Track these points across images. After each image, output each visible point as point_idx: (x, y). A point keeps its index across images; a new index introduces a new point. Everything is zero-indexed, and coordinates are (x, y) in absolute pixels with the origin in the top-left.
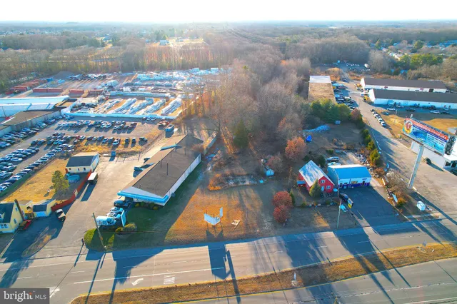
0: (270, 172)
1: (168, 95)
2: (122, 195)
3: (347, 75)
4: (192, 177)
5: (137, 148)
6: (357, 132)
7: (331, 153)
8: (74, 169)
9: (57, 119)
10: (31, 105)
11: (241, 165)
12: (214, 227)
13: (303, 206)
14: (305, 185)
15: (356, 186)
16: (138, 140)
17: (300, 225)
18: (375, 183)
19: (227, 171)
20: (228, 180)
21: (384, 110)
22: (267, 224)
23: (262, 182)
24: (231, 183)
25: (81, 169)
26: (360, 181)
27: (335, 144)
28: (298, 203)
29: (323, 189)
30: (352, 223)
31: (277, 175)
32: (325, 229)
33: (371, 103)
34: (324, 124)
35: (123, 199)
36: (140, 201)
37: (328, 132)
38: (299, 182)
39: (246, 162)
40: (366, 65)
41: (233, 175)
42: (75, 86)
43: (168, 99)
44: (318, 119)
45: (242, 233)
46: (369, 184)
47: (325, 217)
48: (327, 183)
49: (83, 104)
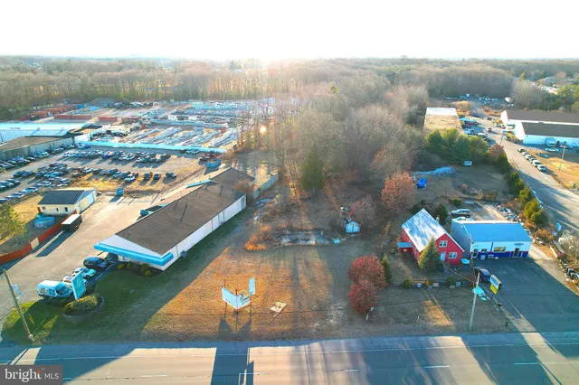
0: (352, 227)
1: (226, 125)
2: (105, 250)
3: (480, 111)
4: (226, 228)
5: (159, 185)
6: (499, 177)
7: (457, 204)
8: (50, 209)
9: (66, 148)
10: (38, 130)
11: (308, 215)
12: (237, 312)
13: (406, 286)
14: (411, 250)
15: (504, 256)
16: (164, 176)
17: (398, 321)
18: (537, 253)
19: (283, 223)
20: (281, 235)
21: (540, 151)
22: (336, 315)
23: (337, 241)
24: (285, 241)
25: (61, 209)
26: (510, 247)
27: (464, 192)
28: (398, 280)
29: (443, 257)
30: (499, 323)
31: (365, 233)
32: (445, 331)
33: (518, 142)
34: (446, 166)
35: (104, 255)
36: (128, 260)
37: (452, 175)
38: (400, 245)
39: (317, 211)
40: (507, 99)
41: (291, 229)
42: (109, 113)
43: (224, 130)
44: (436, 158)
45: (286, 327)
46: (526, 253)
47: (445, 307)
48: (452, 247)
49: (109, 132)
